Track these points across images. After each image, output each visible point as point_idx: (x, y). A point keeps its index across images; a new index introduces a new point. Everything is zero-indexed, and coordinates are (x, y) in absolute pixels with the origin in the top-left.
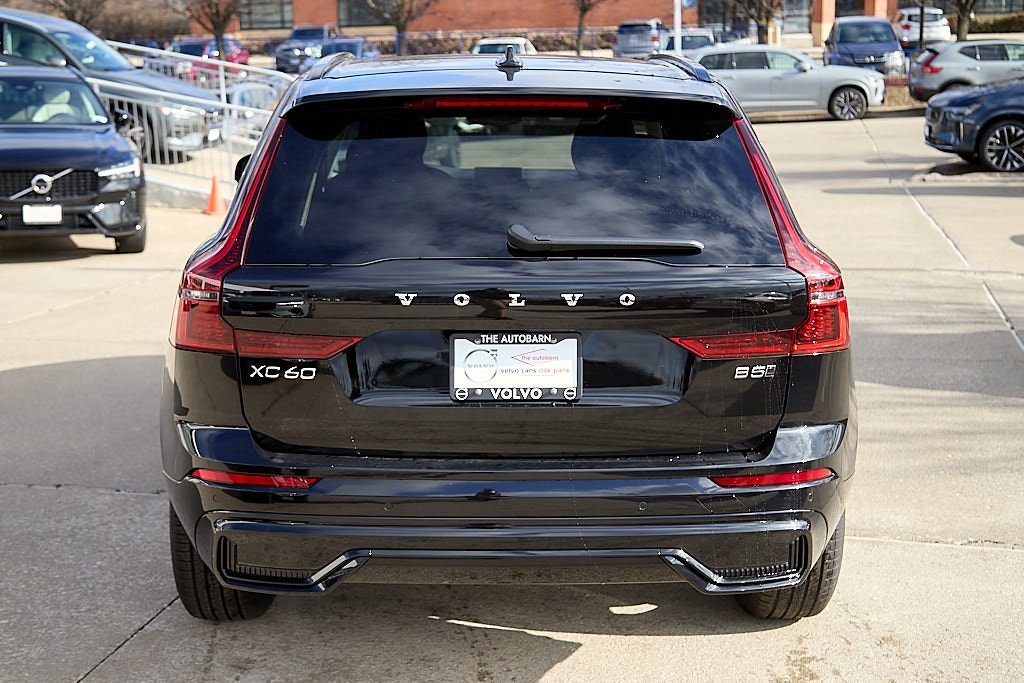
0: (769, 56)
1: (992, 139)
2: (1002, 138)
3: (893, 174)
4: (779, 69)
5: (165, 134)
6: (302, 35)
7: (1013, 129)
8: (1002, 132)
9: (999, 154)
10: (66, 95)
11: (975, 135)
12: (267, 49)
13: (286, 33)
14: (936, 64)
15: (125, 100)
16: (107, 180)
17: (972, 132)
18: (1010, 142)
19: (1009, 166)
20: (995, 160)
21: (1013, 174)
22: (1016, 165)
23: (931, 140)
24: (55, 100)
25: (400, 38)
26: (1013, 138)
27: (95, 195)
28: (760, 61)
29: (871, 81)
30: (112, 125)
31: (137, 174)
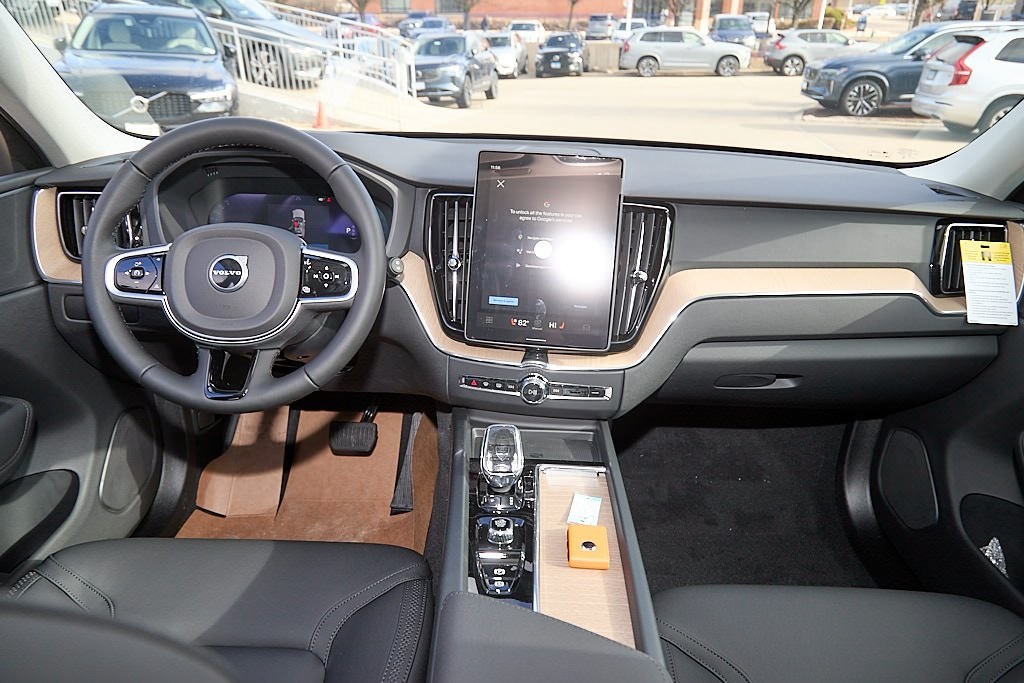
0: (684, 35)
1: (852, 93)
2: (859, 93)
3: (780, 114)
4: (689, 43)
5: (292, 67)
6: (414, 16)
7: (867, 86)
8: (859, 89)
9: (855, 104)
10: (193, 31)
11: (841, 90)
12: (396, 24)
13: (404, 16)
14: (782, 44)
15: (263, 41)
16: (198, 103)
17: (839, 87)
18: (864, 95)
19: (860, 113)
20: (852, 107)
21: (864, 118)
22: (866, 112)
23: (807, 92)
24: (184, 35)
25: (466, 19)
26: (866, 93)
27: (188, 115)
28: (677, 37)
29: (743, 54)
30: (219, 56)
31: (229, 98)
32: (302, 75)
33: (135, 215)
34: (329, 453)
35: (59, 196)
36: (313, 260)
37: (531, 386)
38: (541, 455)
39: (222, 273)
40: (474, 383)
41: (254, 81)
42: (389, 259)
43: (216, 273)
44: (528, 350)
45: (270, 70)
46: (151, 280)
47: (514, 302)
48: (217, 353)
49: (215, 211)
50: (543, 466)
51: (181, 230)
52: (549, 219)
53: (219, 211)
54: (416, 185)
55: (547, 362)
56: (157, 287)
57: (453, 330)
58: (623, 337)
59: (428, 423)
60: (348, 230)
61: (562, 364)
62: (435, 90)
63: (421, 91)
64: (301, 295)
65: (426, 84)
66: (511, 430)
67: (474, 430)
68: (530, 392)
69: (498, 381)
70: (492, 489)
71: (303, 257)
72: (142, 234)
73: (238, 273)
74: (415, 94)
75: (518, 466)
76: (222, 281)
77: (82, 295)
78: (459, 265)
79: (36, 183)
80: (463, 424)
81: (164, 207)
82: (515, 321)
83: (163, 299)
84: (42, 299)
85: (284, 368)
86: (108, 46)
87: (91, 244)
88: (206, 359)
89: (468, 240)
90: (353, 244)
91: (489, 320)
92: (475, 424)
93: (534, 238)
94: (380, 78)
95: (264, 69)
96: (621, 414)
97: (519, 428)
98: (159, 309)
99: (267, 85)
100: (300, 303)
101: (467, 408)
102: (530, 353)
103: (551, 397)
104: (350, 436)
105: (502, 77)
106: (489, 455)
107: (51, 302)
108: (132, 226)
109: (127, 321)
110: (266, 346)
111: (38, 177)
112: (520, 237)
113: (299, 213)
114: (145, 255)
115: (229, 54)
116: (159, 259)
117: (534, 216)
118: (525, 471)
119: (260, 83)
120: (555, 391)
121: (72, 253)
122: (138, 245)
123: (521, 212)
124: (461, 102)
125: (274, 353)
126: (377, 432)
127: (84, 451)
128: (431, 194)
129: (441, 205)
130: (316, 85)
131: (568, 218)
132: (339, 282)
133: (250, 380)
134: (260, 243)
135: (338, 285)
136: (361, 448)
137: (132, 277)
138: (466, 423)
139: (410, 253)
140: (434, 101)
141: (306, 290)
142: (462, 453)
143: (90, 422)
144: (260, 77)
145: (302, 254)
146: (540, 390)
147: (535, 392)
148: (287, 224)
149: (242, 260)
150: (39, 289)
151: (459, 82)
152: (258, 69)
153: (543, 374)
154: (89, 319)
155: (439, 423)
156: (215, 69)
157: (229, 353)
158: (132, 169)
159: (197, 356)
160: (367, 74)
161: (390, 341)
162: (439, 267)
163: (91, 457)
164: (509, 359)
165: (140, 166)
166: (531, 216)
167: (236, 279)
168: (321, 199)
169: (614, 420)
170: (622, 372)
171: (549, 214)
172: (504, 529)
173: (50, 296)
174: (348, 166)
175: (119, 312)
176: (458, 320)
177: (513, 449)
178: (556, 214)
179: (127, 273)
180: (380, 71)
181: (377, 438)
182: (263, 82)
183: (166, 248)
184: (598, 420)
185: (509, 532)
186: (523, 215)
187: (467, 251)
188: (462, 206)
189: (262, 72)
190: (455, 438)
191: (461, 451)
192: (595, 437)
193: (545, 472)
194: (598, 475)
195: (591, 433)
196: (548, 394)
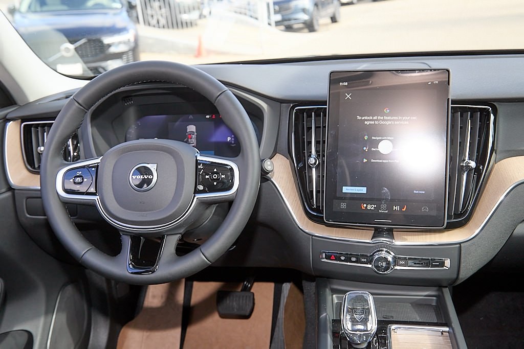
5: (178, 12)
30: (125, 9)
31: (132, 40)
32: (185, 17)
33: (75, 137)
34: (216, 316)
35: (22, 125)
36: (205, 164)
37: (380, 259)
38: (392, 317)
39: (138, 177)
40: (333, 257)
41: (149, 25)
42: (262, 161)
43: (134, 177)
44: (376, 229)
45: (162, 16)
46: (87, 185)
47: (363, 190)
48: (136, 238)
49: (130, 130)
50: (393, 327)
51: (108, 147)
52: (390, 122)
53: (132, 131)
54: (281, 101)
55: (393, 238)
56: (92, 190)
57: (315, 216)
58: (457, 215)
59: (296, 291)
60: (229, 139)
61: (405, 240)
62: (289, 20)
63: (279, 22)
64: (197, 191)
65: (282, 16)
66: (365, 295)
67: (334, 296)
68: (380, 264)
70: (352, 344)
71: (197, 163)
72: (79, 151)
73: (150, 177)
74: (273, 24)
75: (372, 326)
76: (138, 183)
77: (40, 198)
78: (318, 162)
79: (8, 117)
80: (325, 291)
81: (95, 129)
82: (365, 205)
83: (96, 198)
84: (10, 202)
85: (184, 249)
86: (45, 8)
87: (46, 160)
88: (127, 243)
89: (324, 142)
90: (234, 149)
91: (343, 206)
92: (334, 291)
93: (378, 138)
94: (245, 14)
95: (157, 14)
96: (459, 282)
97: (372, 294)
98: (93, 206)
99: (159, 27)
100: (196, 198)
101: (328, 278)
102: (378, 233)
103: (398, 268)
104: (234, 302)
105: (343, 4)
106: (348, 317)
107: (17, 204)
108: (73, 144)
109: (71, 216)
110: (171, 232)
111: (9, 113)
112: (366, 138)
113: (192, 128)
114: (84, 167)
115: (131, 7)
116: (93, 169)
117: (377, 120)
118: (379, 330)
119: (154, 26)
120: (401, 262)
121: (31, 167)
122: (76, 159)
123: (366, 118)
124: (310, 27)
125: (177, 237)
126: (254, 299)
127: (36, 316)
128: (293, 108)
129: (301, 116)
130: (196, 25)
131: (404, 120)
132: (226, 181)
133: (160, 258)
134: (165, 153)
135: (224, 183)
136: (242, 313)
137: (75, 183)
138: (328, 291)
139: (277, 154)
140: (289, 28)
141: (201, 188)
142: (326, 316)
143: (41, 293)
144: (154, 22)
145: (197, 160)
146: (388, 263)
147: (384, 264)
148: (182, 137)
149: (153, 167)
150: (9, 194)
151: (308, 10)
152: (152, 16)
153: (390, 248)
154: (45, 216)
155: (305, 291)
156: (121, 19)
157: (144, 238)
158: (74, 104)
159: (121, 241)
160: (236, 12)
161: (265, 225)
162: (301, 165)
163: (42, 321)
164: (361, 238)
165: (80, 102)
166: (374, 120)
167: (149, 182)
168: (208, 117)
169: (454, 287)
170: (458, 246)
171: (389, 118)
173: (16, 200)
174: (229, 92)
175: (66, 209)
176: (318, 207)
177: (367, 312)
178: (395, 118)
179: (71, 180)
180: (245, 9)
181: (254, 304)
182: (157, 25)
183: (98, 161)
186: (367, 120)
187: (323, 151)
188: (318, 115)
189: (155, 18)
190: (319, 304)
191: (325, 314)
192: (437, 301)
193: (395, 331)
194: (442, 334)
195: (435, 298)
196: (395, 265)
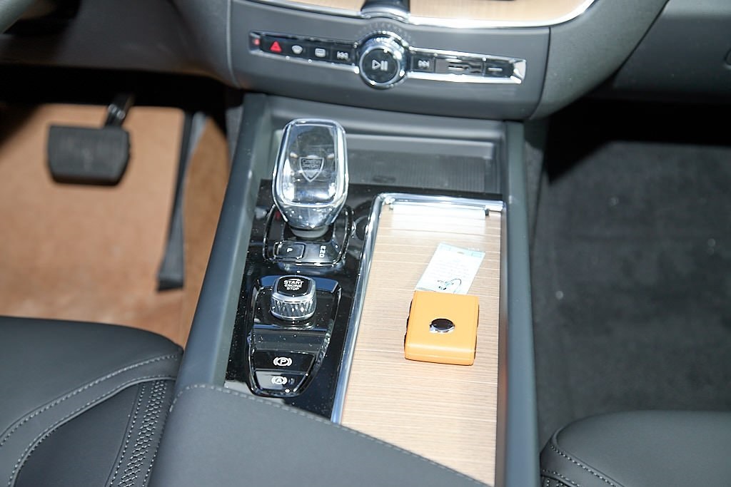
40: (276, 47)
50: (388, 197)
55: (408, 9)
68: (375, 65)
69: (318, 44)
70: (291, 230)
75: (338, 192)
101: (268, 94)
103: (412, 75)
120: (421, 64)
136: (101, 172)
146: (393, 65)
153: (400, 30)
155: (229, 127)
164: (339, 4)
170: (547, 31)
172: (298, 293)
177: (331, 164)
181: (129, 154)
184: (504, 120)
185: (308, 298)
192: (495, 151)
193: (391, 206)
194: (487, 215)
195: (490, 145)
196: (407, 70)
